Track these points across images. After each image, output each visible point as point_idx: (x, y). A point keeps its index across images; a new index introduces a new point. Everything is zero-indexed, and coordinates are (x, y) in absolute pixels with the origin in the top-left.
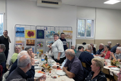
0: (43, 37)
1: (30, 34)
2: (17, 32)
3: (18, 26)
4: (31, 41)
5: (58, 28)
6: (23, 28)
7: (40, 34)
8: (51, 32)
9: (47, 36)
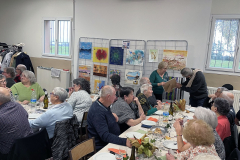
0: (120, 63)
1: (101, 55)
2: (82, 50)
3: (83, 41)
4: (101, 67)
5: (153, 43)
6: (90, 44)
7: (116, 56)
8: (136, 53)
9: (128, 61)
